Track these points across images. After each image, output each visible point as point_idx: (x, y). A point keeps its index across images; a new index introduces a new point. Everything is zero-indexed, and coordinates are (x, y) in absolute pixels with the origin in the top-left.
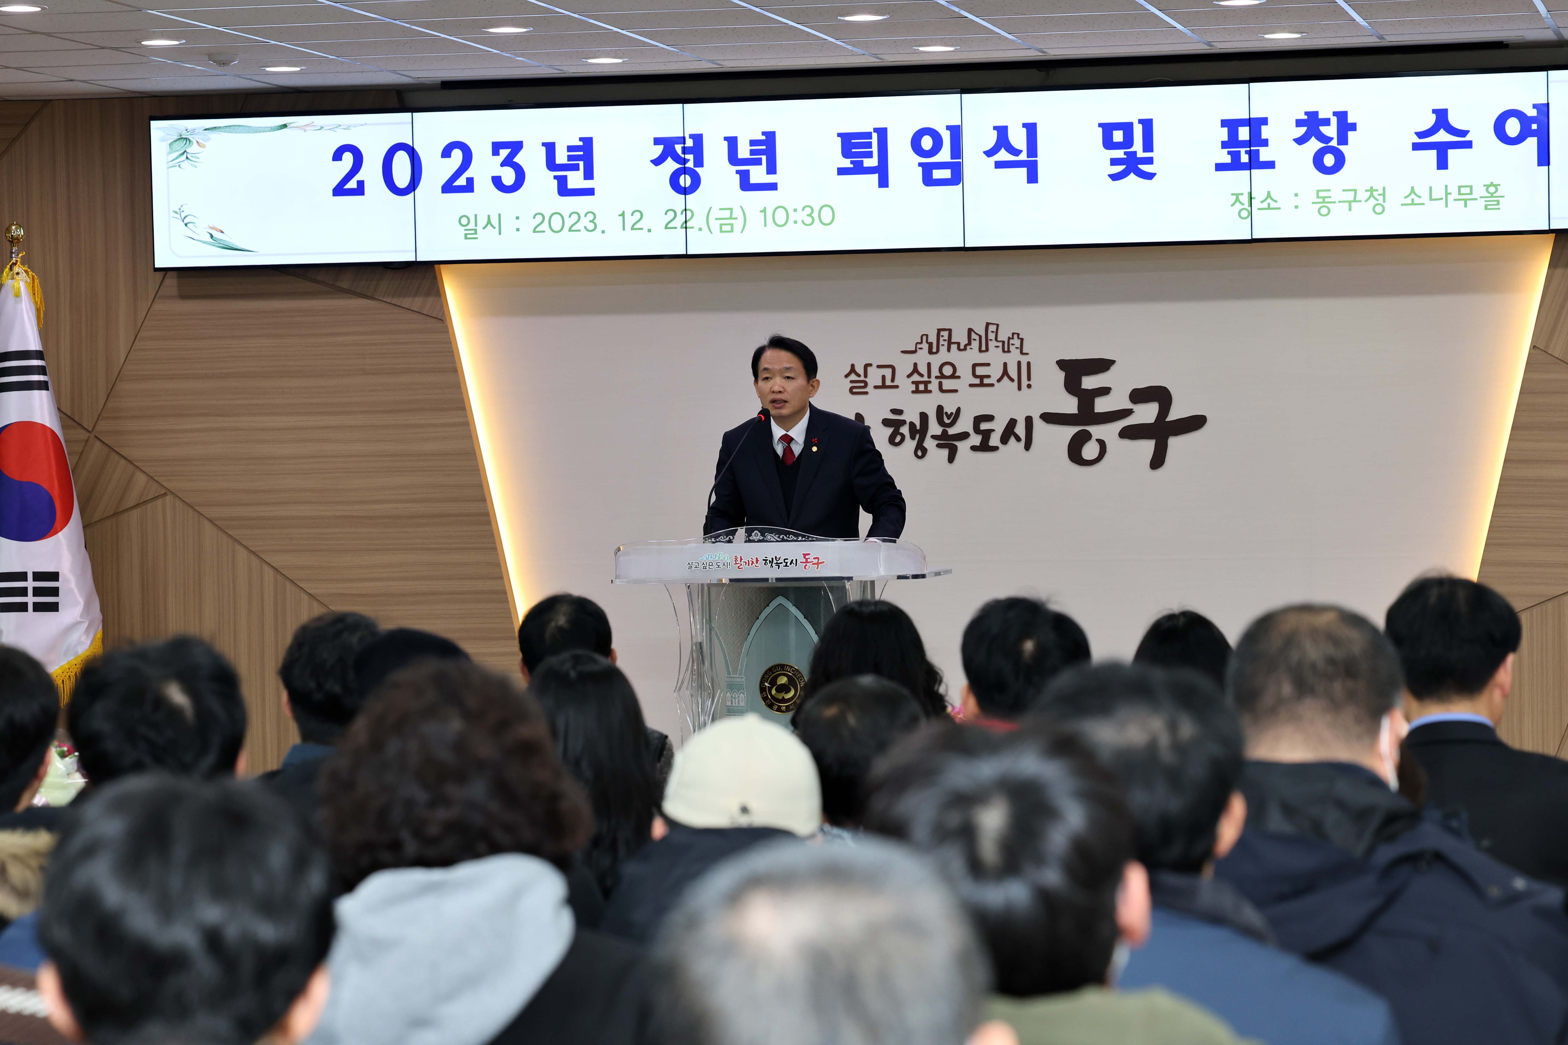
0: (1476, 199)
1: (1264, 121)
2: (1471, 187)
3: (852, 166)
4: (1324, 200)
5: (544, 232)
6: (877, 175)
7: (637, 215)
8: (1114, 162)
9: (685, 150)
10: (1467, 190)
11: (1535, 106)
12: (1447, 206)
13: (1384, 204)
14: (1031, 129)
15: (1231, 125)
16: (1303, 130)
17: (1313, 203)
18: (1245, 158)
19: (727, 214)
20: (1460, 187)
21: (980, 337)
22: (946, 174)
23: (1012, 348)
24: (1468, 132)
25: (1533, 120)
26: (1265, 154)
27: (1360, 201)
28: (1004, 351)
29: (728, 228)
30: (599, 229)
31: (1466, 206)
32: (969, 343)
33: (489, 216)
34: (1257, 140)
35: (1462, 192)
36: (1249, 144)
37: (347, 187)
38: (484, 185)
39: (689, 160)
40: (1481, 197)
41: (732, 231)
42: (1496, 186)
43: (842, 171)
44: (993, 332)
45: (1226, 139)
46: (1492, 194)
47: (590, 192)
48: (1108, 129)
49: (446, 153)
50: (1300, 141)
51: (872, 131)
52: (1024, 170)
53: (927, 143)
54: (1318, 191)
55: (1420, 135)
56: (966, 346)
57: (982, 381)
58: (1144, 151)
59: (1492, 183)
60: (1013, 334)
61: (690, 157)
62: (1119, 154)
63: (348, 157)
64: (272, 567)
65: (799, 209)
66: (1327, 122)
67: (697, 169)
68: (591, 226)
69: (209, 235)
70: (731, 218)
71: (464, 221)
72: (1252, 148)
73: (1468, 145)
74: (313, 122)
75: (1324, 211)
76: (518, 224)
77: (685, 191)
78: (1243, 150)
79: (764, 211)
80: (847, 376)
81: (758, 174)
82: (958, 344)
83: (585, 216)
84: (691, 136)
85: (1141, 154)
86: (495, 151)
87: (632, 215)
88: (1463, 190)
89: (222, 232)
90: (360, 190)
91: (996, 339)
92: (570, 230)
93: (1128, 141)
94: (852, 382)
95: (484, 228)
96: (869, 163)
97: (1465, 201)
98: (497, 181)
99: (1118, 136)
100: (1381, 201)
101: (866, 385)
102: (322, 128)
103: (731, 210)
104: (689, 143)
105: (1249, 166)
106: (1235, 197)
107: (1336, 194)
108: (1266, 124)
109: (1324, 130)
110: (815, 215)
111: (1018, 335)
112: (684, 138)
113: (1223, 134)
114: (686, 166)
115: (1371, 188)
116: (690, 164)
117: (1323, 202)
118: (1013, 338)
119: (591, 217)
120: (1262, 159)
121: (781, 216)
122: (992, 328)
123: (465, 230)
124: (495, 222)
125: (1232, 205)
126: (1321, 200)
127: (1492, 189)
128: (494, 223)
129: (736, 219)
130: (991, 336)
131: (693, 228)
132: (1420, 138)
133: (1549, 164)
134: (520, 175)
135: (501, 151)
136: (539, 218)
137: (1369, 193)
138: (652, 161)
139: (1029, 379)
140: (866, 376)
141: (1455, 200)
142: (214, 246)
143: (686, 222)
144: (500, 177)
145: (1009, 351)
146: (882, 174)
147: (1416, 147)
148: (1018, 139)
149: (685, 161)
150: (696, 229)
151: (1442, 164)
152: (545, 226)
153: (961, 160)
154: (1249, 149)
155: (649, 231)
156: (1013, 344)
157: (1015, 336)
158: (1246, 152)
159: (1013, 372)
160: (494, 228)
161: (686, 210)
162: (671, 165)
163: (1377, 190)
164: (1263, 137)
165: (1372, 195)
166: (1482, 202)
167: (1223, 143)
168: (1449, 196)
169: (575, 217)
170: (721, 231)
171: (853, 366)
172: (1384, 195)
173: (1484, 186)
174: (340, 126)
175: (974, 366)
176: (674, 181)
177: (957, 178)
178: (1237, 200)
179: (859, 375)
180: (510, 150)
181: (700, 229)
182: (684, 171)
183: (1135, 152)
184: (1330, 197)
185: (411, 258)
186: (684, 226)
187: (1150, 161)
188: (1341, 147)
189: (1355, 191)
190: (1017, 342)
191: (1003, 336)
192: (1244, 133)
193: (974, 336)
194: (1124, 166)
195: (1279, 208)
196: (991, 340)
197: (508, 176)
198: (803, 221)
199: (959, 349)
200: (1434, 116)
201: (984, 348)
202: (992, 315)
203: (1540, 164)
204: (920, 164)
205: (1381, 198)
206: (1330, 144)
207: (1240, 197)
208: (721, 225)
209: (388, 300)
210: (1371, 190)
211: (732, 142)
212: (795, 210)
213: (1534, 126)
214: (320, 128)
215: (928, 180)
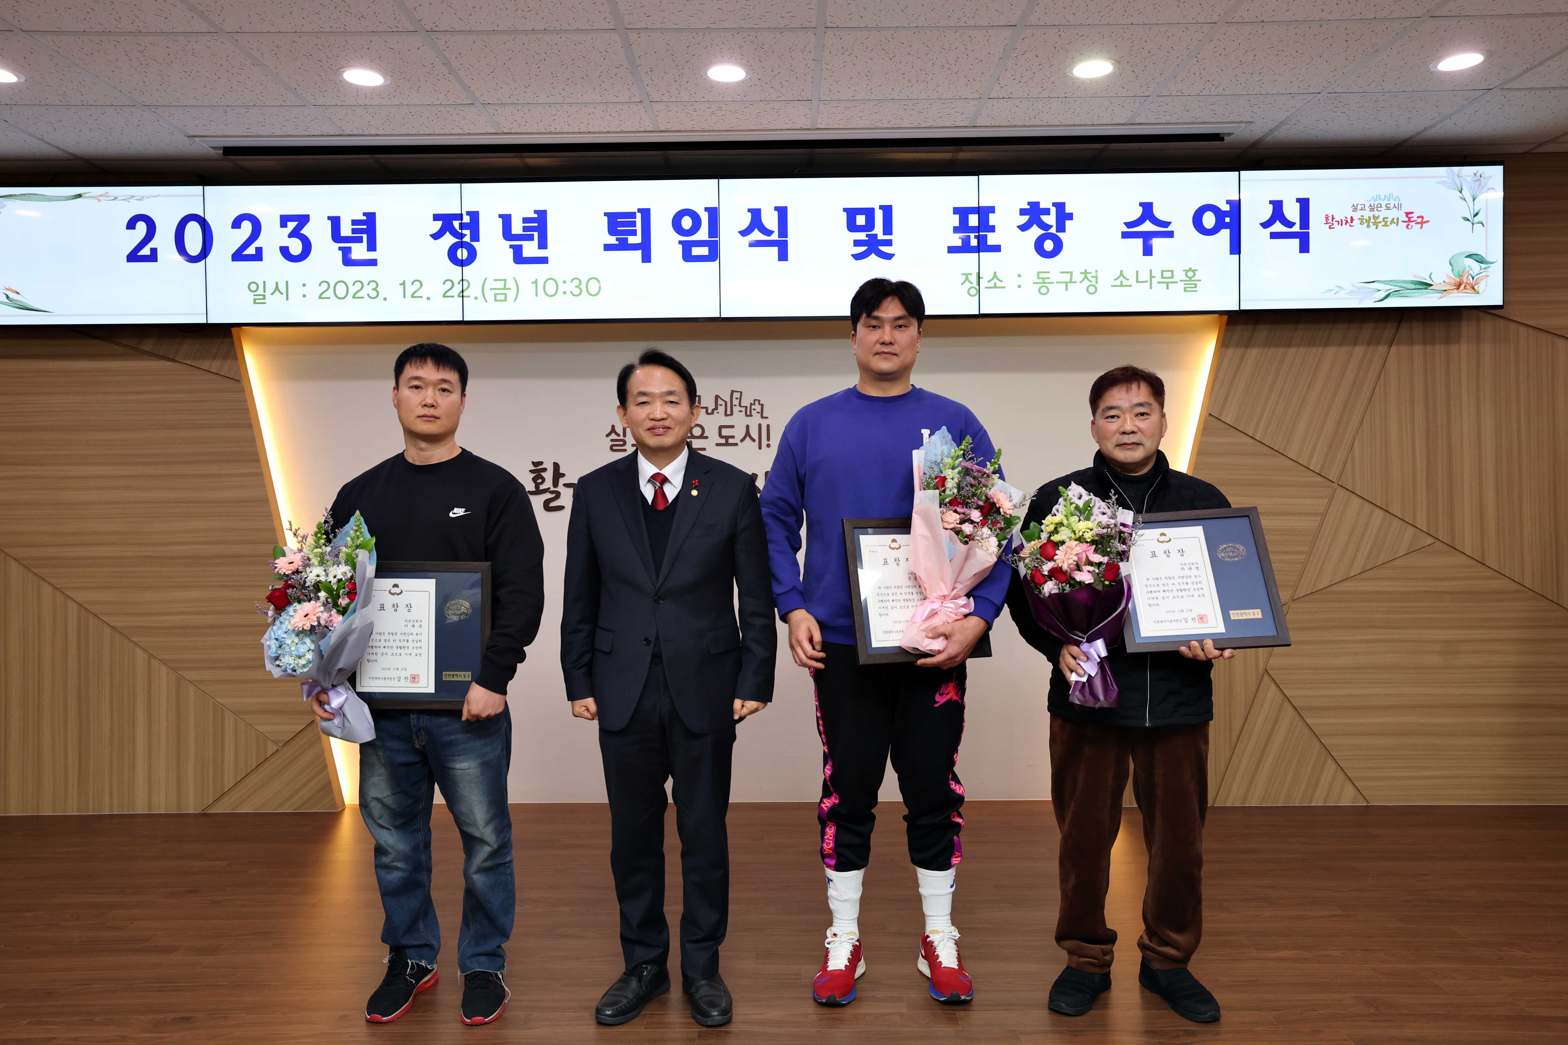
0: (1177, 282)
1: (992, 209)
2: (1172, 271)
3: (617, 243)
4: (1044, 281)
5: (329, 298)
6: (640, 251)
7: (417, 284)
8: (857, 243)
9: (462, 226)
10: (1169, 274)
11: (1228, 202)
12: (1151, 288)
13: (1096, 285)
14: (782, 212)
15: (962, 213)
16: (1026, 218)
17: (1034, 283)
18: (974, 242)
19: (501, 284)
20: (1162, 272)
21: (726, 402)
22: (704, 251)
23: (753, 412)
24: (1170, 223)
25: (1226, 214)
26: (992, 239)
27: (1076, 282)
28: (747, 415)
29: (502, 297)
30: (381, 297)
31: (1167, 288)
32: (716, 408)
33: (277, 283)
34: (985, 226)
35: (1164, 276)
36: (977, 229)
37: (140, 253)
38: (272, 254)
39: (466, 235)
40: (1181, 281)
41: (505, 300)
42: (1194, 271)
43: (608, 247)
44: (737, 398)
45: (957, 225)
46: (1190, 278)
47: (373, 263)
48: (851, 213)
49: (237, 224)
50: (1024, 228)
51: (636, 211)
52: (775, 249)
53: (687, 223)
54: (1039, 273)
55: (1129, 225)
56: (713, 410)
57: (727, 441)
58: (884, 234)
59: (1190, 268)
60: (755, 400)
61: (467, 232)
62: (862, 236)
63: (142, 227)
64: (77, 602)
65: (568, 281)
66: (1047, 212)
67: (474, 244)
68: (374, 294)
69: (5, 296)
70: (505, 288)
71: (253, 287)
72: (980, 233)
73: (1170, 234)
74: (107, 193)
75: (1044, 290)
76: (304, 290)
77: (462, 263)
78: (972, 235)
79: (535, 282)
80: (607, 436)
81: (530, 249)
82: (707, 408)
83: (368, 284)
84: (468, 213)
85: (881, 237)
86: (283, 224)
87: (412, 284)
88: (1166, 274)
89: (18, 293)
90: (153, 257)
91: (740, 405)
92: (354, 297)
93: (870, 224)
94: (612, 440)
95: (272, 294)
96: (632, 240)
97: (1167, 283)
98: (285, 251)
99: (861, 220)
100: (1094, 283)
101: (625, 443)
102: (116, 198)
103: (505, 281)
104: (466, 219)
105: (978, 250)
106: (965, 276)
107: (1055, 276)
108: (993, 212)
109: (1044, 218)
110: (583, 286)
111: (759, 401)
112: (461, 215)
113: (955, 220)
114: (463, 240)
115: (1086, 270)
116: (467, 239)
117: (1043, 283)
118: (754, 404)
119: (373, 285)
120: (989, 243)
121: (551, 287)
122: (736, 395)
123: (254, 295)
124: (282, 288)
125: (962, 284)
126: (1041, 281)
127: (1190, 274)
128: (282, 290)
129: (510, 289)
130: (736, 402)
131: (469, 297)
132: (1128, 228)
133: (1239, 253)
134: (307, 246)
135: (289, 224)
136: (325, 286)
137: (1084, 275)
138: (431, 235)
139: (768, 439)
140: (625, 435)
141: (1158, 283)
142: (10, 306)
143: (463, 291)
144: (288, 247)
145: (751, 415)
146: (645, 250)
147: (1125, 235)
148: (770, 220)
149: (462, 236)
150: (472, 298)
151: (1148, 251)
152: (330, 293)
153: (718, 239)
154: (977, 234)
155: (428, 299)
156: (754, 409)
157: (757, 402)
158: (975, 237)
159: (754, 433)
160: (282, 294)
161: (462, 280)
162: (449, 240)
163: (1090, 273)
164: (991, 224)
165: (1086, 277)
166: (1181, 285)
167: (954, 228)
168: (1153, 279)
169: (358, 285)
170: (496, 300)
171: (613, 427)
172: (1096, 277)
173: (1184, 271)
174: (133, 196)
175: (721, 428)
176: (452, 254)
177: (714, 255)
178: (967, 279)
179: (618, 435)
180: (297, 223)
181: (476, 298)
182: (462, 245)
183: (876, 235)
184: (1049, 278)
185: (203, 320)
186: (461, 295)
187: (889, 243)
188: (1060, 234)
189: (1071, 273)
190: (758, 407)
191: (746, 402)
192: (973, 220)
193: (720, 402)
194: (866, 248)
195: (1004, 287)
196: (735, 405)
197: (296, 247)
198: (571, 292)
199: (707, 413)
200: (1141, 208)
201: (729, 412)
202: (737, 384)
203: (1232, 252)
204: (680, 242)
205: (1093, 280)
206: (1049, 231)
207: (970, 277)
208: (495, 295)
209: (189, 363)
210: (1086, 273)
211: (506, 220)
212: (564, 282)
213: (1227, 220)
214: (113, 198)
215: (688, 257)
